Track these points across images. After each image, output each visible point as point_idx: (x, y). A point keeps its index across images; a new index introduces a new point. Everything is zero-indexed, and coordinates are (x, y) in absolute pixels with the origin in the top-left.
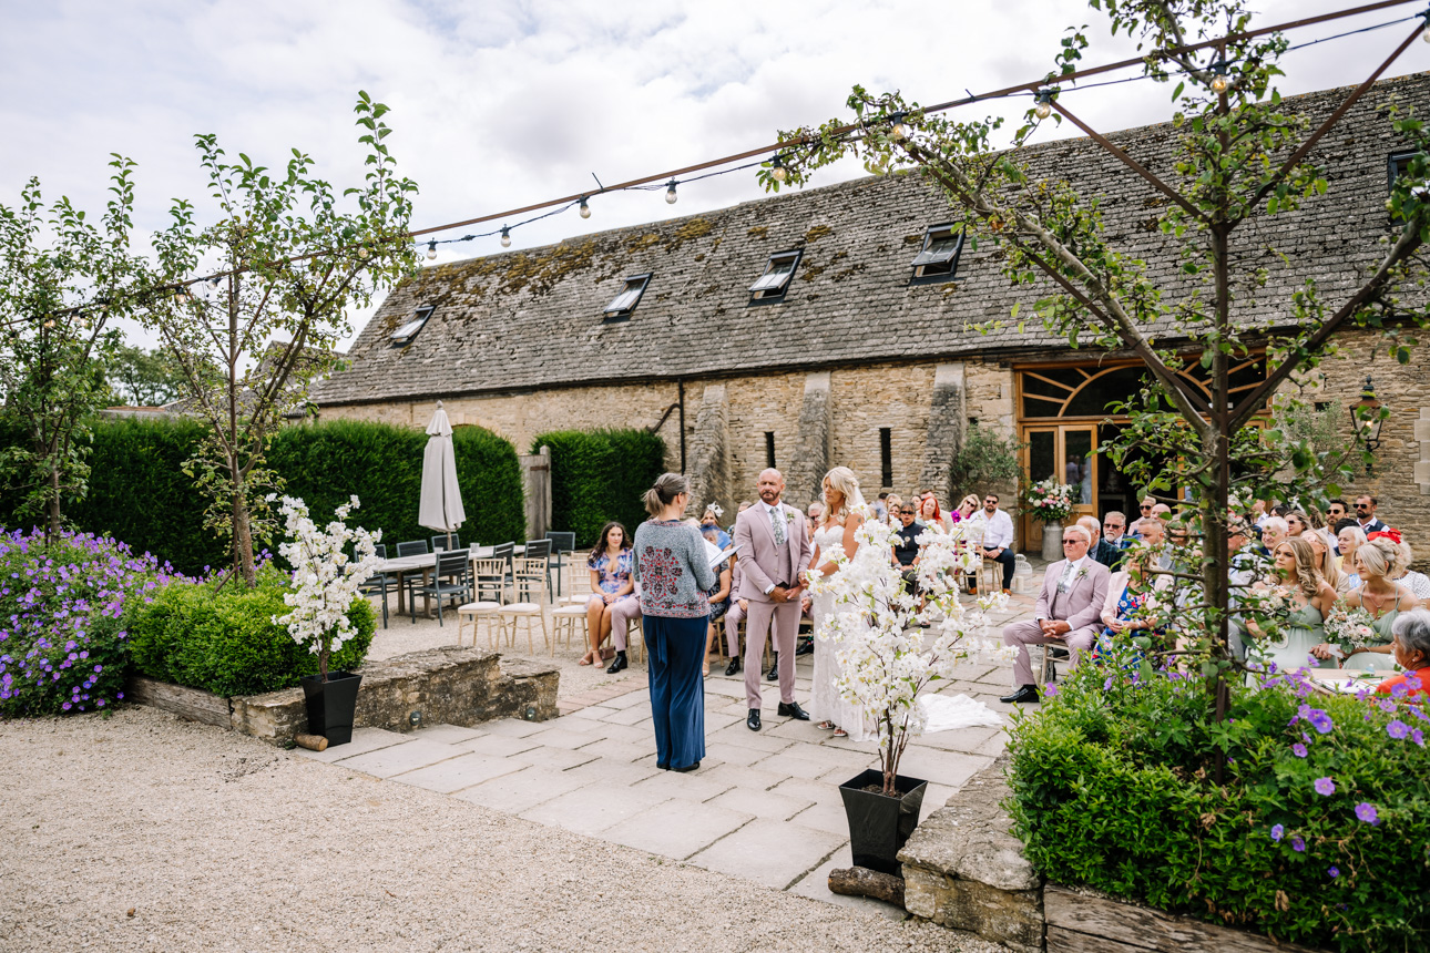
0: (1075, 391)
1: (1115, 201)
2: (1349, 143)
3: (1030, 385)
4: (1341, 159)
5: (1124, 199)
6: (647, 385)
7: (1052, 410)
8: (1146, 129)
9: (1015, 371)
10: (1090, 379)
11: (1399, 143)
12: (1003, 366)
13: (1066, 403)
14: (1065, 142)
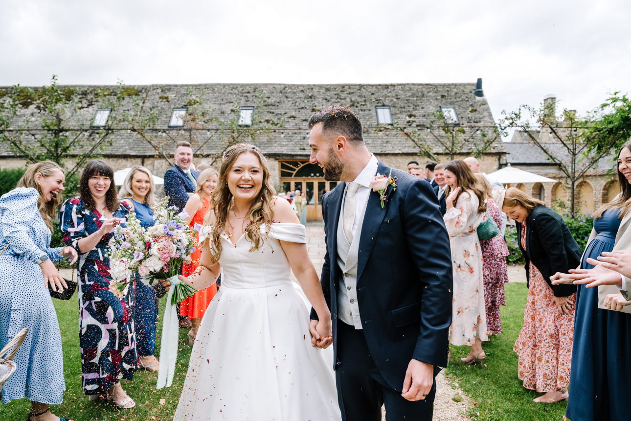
0: (297, 169)
1: (303, 108)
2: (365, 101)
3: (283, 166)
4: (364, 105)
5: (306, 108)
6: (124, 158)
7: (290, 175)
8: (309, 85)
9: (279, 161)
10: (302, 165)
11: (377, 103)
12: (276, 159)
13: (294, 173)
14: (284, 84)
